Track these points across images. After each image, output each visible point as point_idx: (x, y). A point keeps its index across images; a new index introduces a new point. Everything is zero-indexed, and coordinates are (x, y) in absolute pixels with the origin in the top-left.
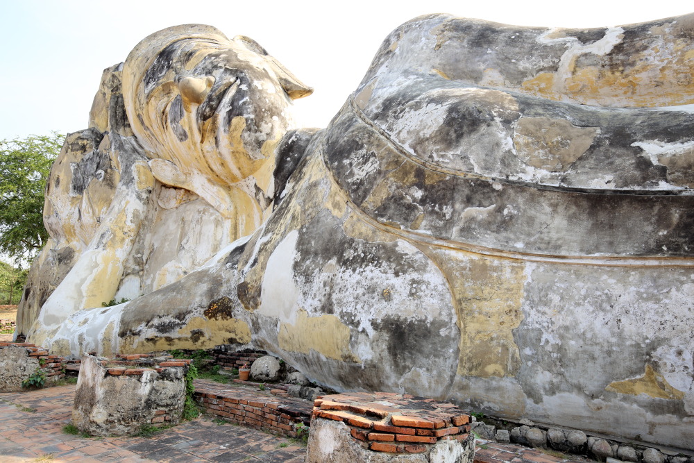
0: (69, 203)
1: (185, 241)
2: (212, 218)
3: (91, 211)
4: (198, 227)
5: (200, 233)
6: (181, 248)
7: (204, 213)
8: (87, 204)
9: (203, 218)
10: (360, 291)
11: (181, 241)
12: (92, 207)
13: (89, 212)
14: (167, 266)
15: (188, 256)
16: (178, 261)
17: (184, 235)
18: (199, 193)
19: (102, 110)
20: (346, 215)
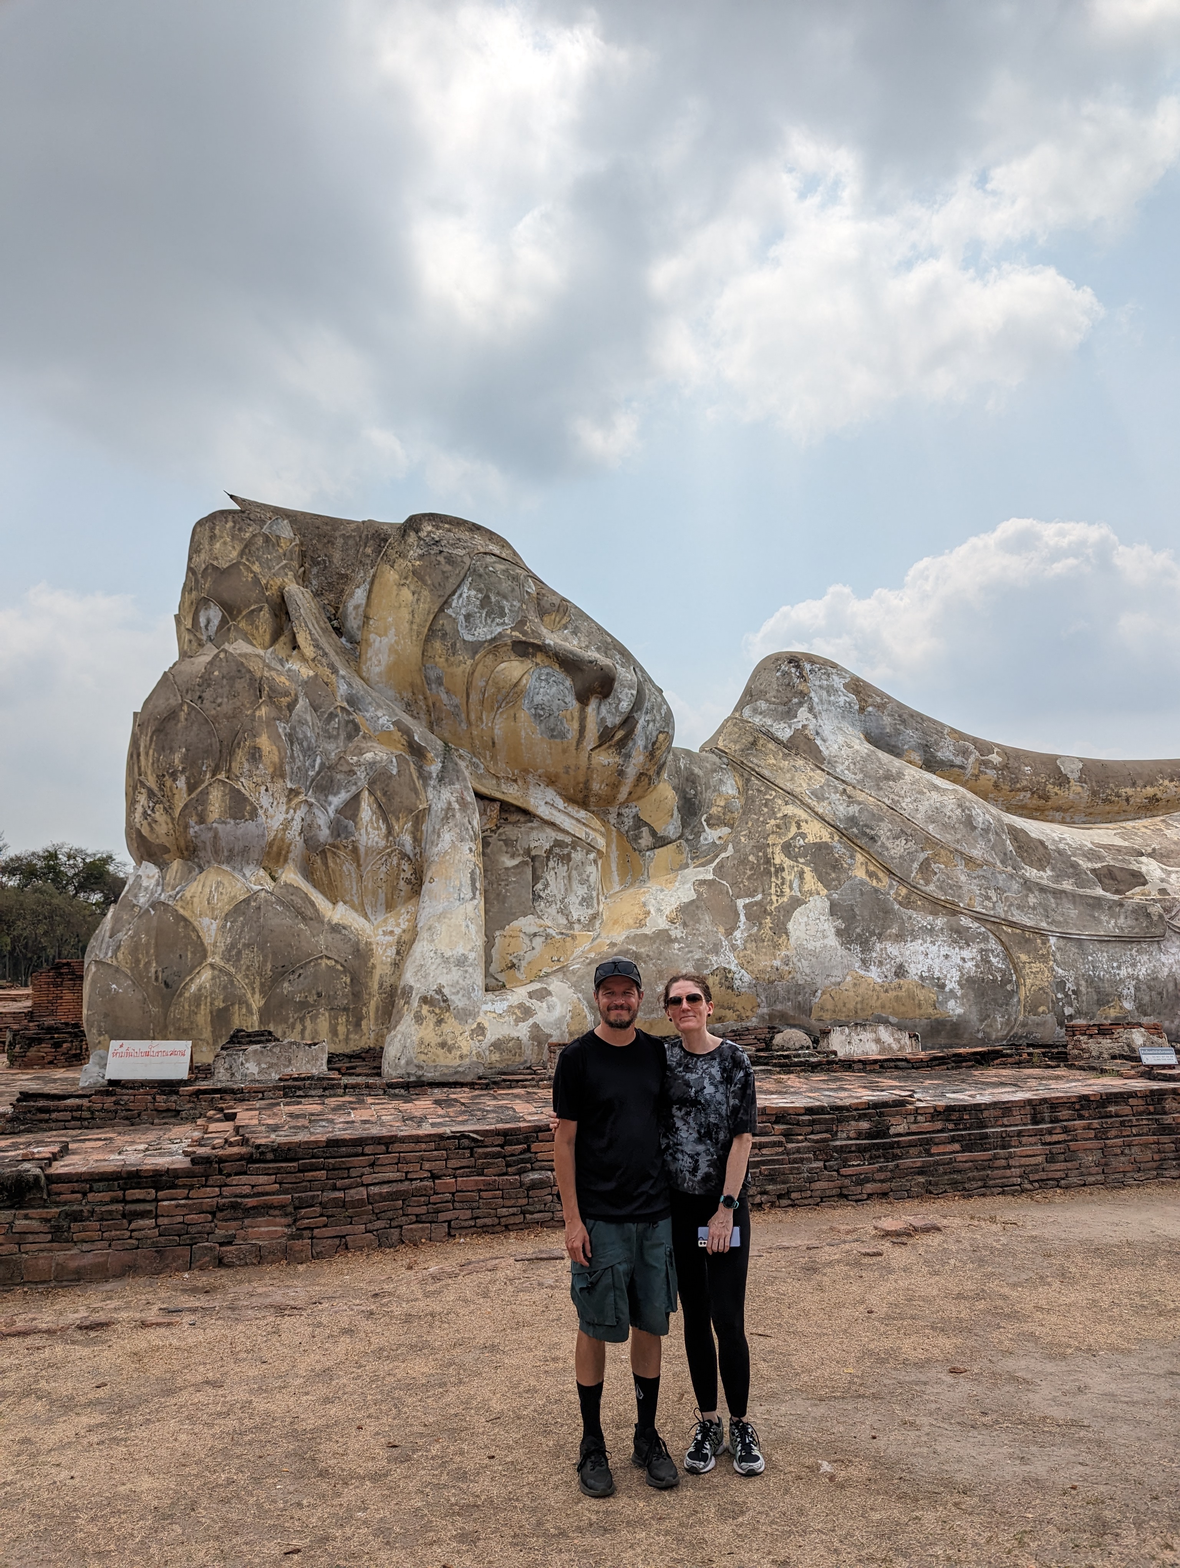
0: (285, 800)
1: (539, 886)
2: (590, 857)
3: (383, 827)
4: (563, 869)
5: (570, 878)
6: (537, 897)
7: (574, 848)
8: (374, 813)
9: (573, 855)
10: (938, 960)
11: (534, 886)
12: (386, 820)
13: (379, 828)
14: (515, 924)
15: (553, 910)
16: (539, 917)
17: (536, 879)
18: (542, 815)
19: (261, 609)
20: (891, 886)
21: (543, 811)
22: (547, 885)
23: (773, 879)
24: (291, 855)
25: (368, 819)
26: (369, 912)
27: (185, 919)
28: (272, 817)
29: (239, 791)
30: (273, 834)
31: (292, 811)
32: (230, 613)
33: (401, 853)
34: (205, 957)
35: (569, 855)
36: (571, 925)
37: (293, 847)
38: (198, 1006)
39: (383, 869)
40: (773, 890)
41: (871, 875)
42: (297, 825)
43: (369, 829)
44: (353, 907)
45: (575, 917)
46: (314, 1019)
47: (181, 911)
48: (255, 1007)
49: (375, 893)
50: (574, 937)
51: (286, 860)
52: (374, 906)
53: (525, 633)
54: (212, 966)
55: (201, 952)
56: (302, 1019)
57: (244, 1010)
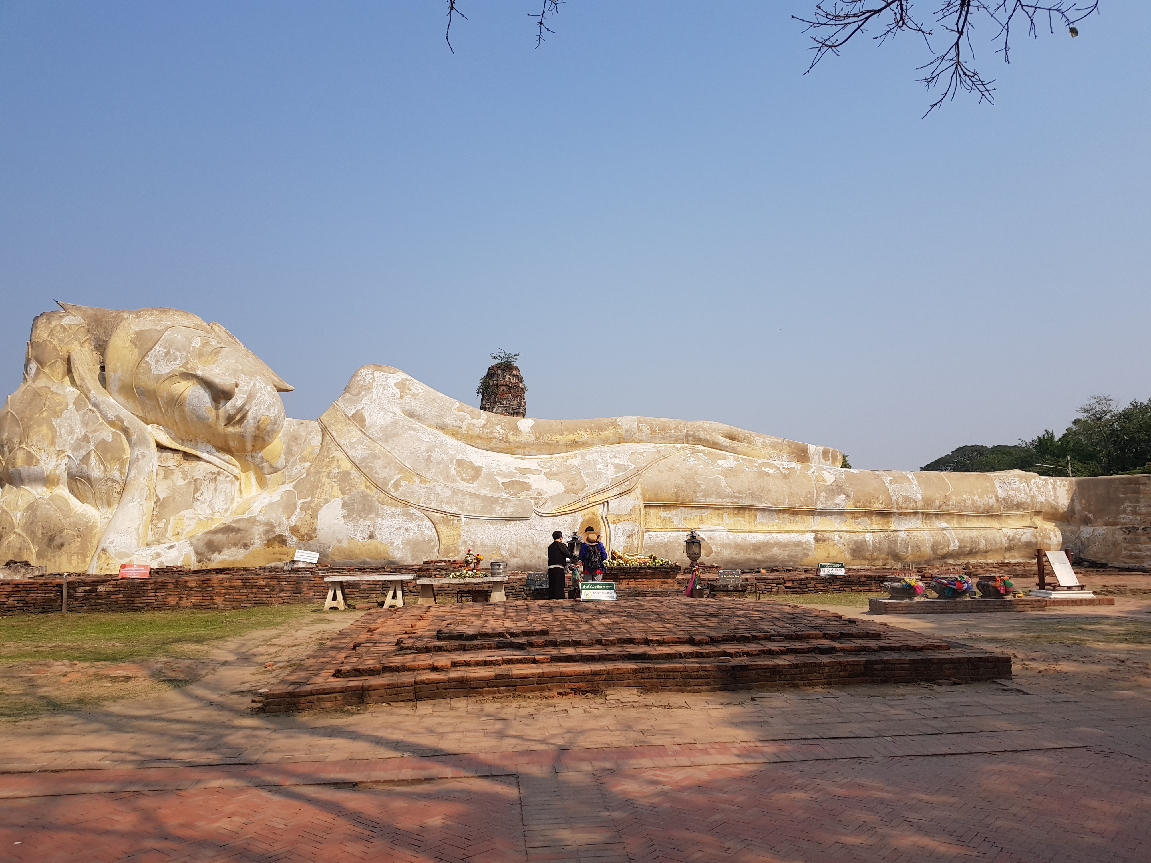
0: (55, 456)
1: (198, 494)
2: (228, 479)
3: (102, 468)
4: (212, 485)
5: (216, 490)
6: (195, 500)
7: (218, 475)
8: (97, 461)
9: (218, 479)
10: (393, 530)
11: (194, 494)
12: (103, 464)
13: (100, 468)
14: (182, 513)
15: (204, 506)
16: (195, 509)
17: (196, 490)
18: (204, 458)
19: (56, 362)
20: (376, 493)
21: (204, 456)
22: (201, 495)
23: (319, 490)
24: (60, 481)
25: (94, 464)
26: (100, 507)
27: (6, 512)
28: (48, 464)
29: (30, 453)
30: (49, 472)
31: (59, 461)
32: (41, 365)
33: (112, 479)
34: (14, 529)
35: (216, 478)
36: (213, 513)
37: (61, 477)
38: (9, 550)
39: (104, 487)
40: (316, 496)
41: (367, 487)
42: (63, 467)
43: (95, 469)
44: (92, 505)
45: (217, 509)
46: (60, 556)
47: (5, 508)
48: (34, 551)
49: (101, 499)
50: (212, 519)
51: (58, 484)
52: (102, 504)
53: (187, 369)
54: (15, 532)
55: (13, 526)
56: (54, 557)
57: (29, 552)
